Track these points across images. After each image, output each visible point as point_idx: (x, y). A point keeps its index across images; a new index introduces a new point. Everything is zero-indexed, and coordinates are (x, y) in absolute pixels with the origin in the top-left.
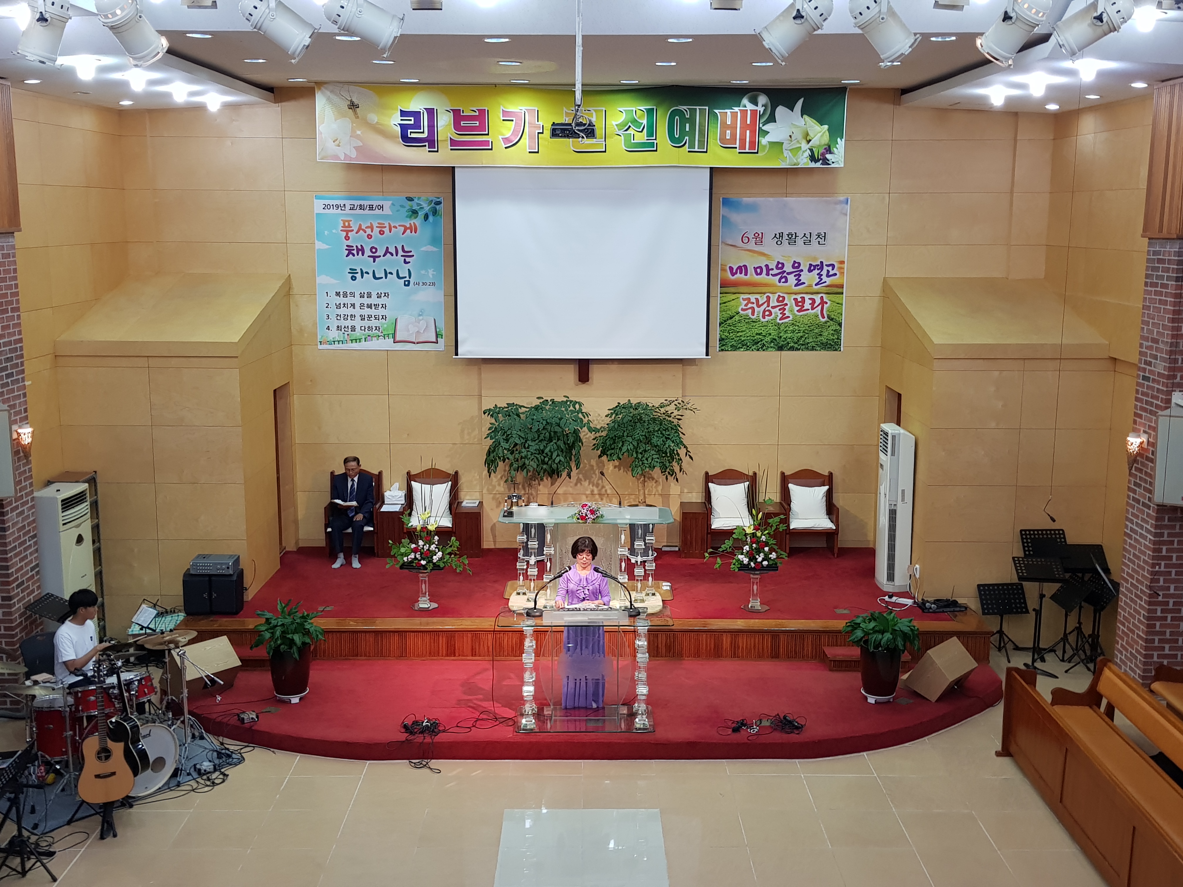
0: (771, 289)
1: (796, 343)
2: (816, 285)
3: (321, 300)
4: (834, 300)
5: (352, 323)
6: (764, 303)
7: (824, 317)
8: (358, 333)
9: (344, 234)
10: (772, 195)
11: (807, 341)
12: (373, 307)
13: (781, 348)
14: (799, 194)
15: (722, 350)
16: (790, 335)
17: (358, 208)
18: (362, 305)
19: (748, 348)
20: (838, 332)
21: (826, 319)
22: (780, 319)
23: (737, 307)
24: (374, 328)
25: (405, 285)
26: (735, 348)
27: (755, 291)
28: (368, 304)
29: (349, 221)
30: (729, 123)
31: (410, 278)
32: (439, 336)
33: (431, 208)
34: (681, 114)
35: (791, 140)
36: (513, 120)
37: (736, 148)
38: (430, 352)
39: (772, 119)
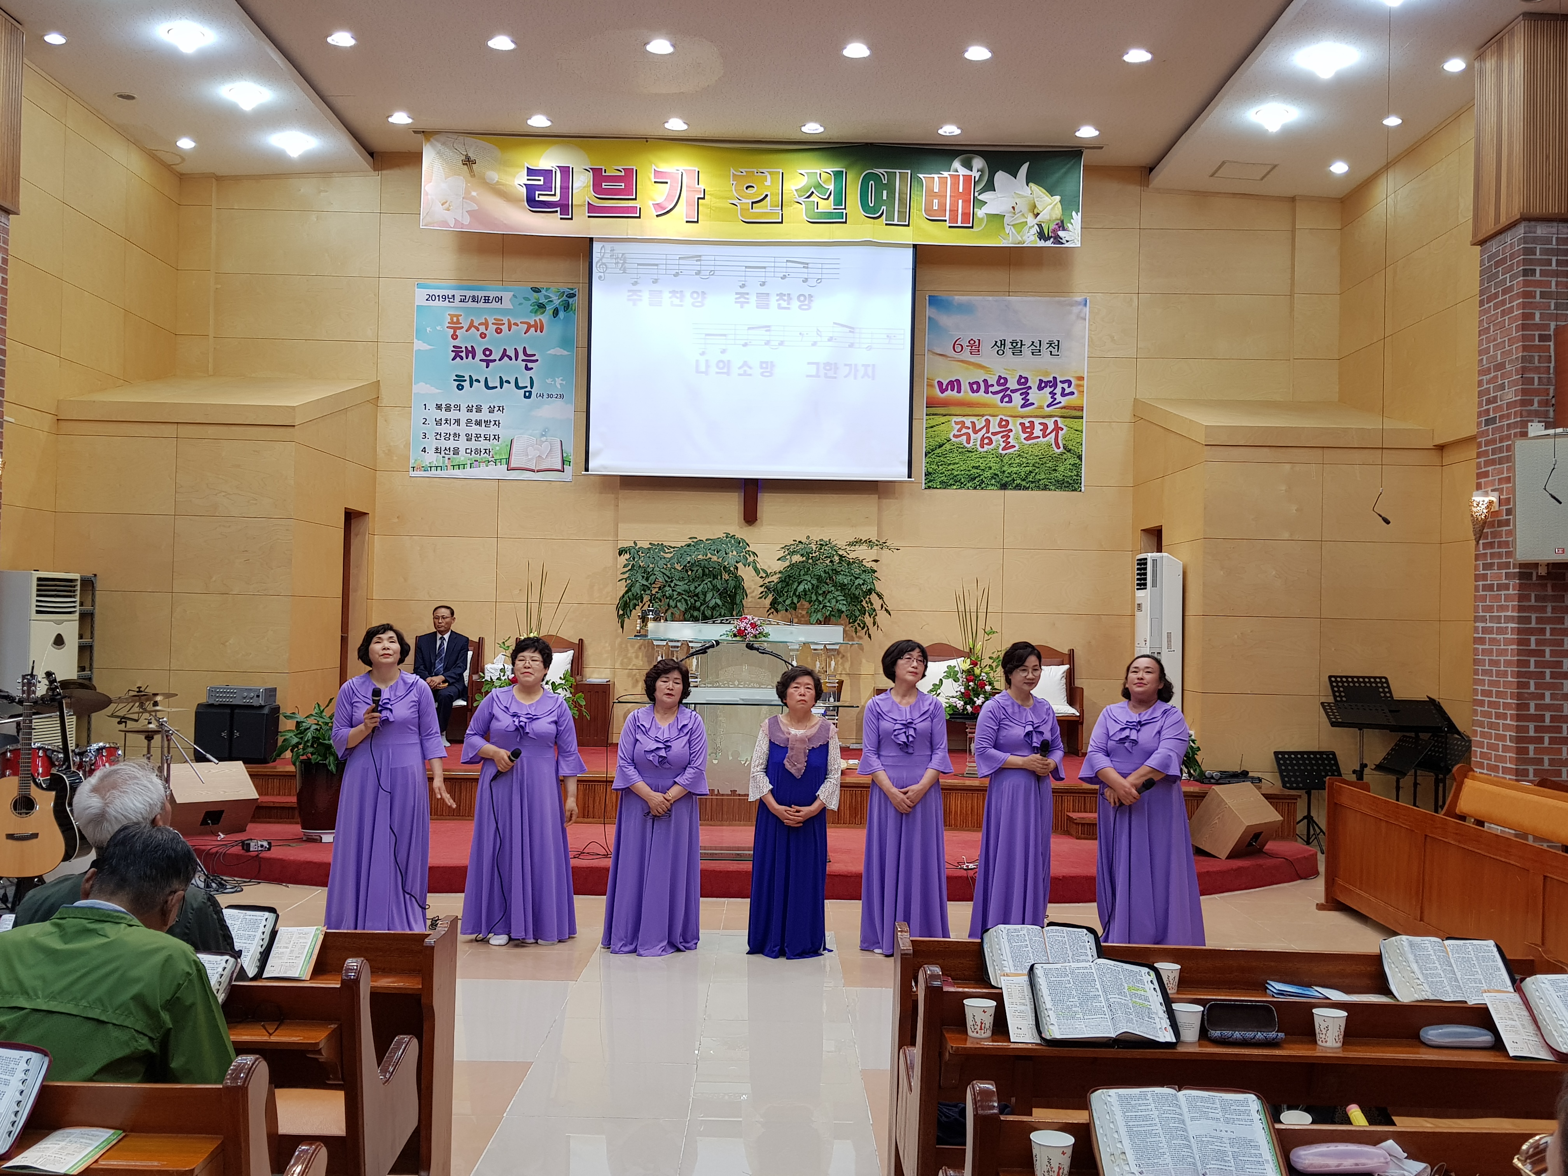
0: (992, 411)
1: (1024, 480)
2: (1048, 406)
3: (417, 414)
4: (1072, 426)
5: (455, 444)
6: (982, 428)
7: (1058, 447)
8: (462, 457)
9: (452, 331)
10: (991, 293)
11: (1038, 477)
12: (483, 425)
13: (1004, 487)
14: (1024, 293)
15: (929, 487)
16: (1015, 469)
17: (470, 300)
18: (469, 421)
19: (962, 486)
20: (1077, 467)
21: (1062, 449)
22: (1003, 450)
23: (948, 432)
24: (483, 451)
25: (525, 397)
26: (945, 485)
27: (971, 413)
28: (476, 420)
29: (458, 316)
30: (936, 190)
31: (532, 388)
32: (566, 462)
33: (562, 301)
34: (877, 177)
35: (1014, 213)
36: (667, 183)
37: (946, 221)
38: (553, 483)
39: (990, 186)
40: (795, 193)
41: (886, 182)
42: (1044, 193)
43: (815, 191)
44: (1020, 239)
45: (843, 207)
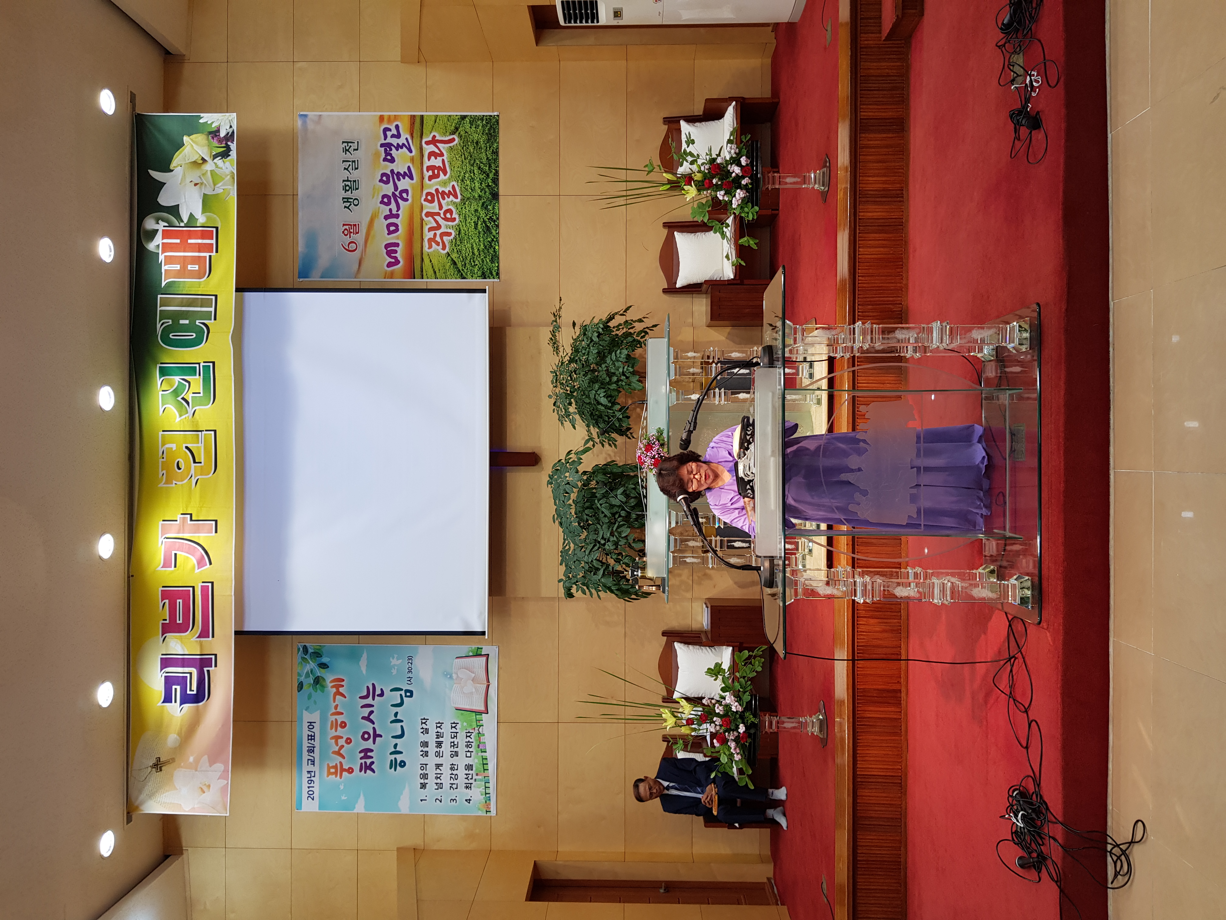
0: (417, 210)
1: (488, 175)
2: (411, 151)
3: (431, 808)
4: (431, 126)
5: (462, 768)
6: (435, 220)
7: (453, 140)
8: (475, 761)
9: (345, 774)
10: (295, 214)
11: (484, 161)
12: (441, 739)
13: (495, 196)
14: (294, 179)
15: (498, 274)
16: (477, 185)
17: (312, 754)
18: (438, 754)
19: (495, 240)
20: (474, 120)
21: (455, 136)
22: (456, 197)
23: (440, 256)
24: (469, 739)
25: (411, 696)
26: (495, 258)
27: (420, 232)
28: (437, 747)
29: (329, 768)
30: (178, 267)
31: (402, 690)
32: (479, 653)
33: (311, 659)
34: (166, 331)
35: (202, 184)
36: (176, 554)
37: (210, 256)
38: (501, 665)
39: (174, 210)
40: (183, 417)
41: (170, 321)
42: (180, 153)
43: (182, 396)
44: (229, 177)
45: (197, 366)
